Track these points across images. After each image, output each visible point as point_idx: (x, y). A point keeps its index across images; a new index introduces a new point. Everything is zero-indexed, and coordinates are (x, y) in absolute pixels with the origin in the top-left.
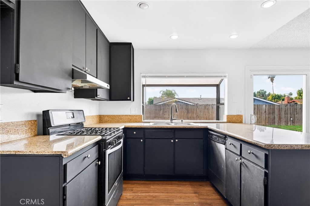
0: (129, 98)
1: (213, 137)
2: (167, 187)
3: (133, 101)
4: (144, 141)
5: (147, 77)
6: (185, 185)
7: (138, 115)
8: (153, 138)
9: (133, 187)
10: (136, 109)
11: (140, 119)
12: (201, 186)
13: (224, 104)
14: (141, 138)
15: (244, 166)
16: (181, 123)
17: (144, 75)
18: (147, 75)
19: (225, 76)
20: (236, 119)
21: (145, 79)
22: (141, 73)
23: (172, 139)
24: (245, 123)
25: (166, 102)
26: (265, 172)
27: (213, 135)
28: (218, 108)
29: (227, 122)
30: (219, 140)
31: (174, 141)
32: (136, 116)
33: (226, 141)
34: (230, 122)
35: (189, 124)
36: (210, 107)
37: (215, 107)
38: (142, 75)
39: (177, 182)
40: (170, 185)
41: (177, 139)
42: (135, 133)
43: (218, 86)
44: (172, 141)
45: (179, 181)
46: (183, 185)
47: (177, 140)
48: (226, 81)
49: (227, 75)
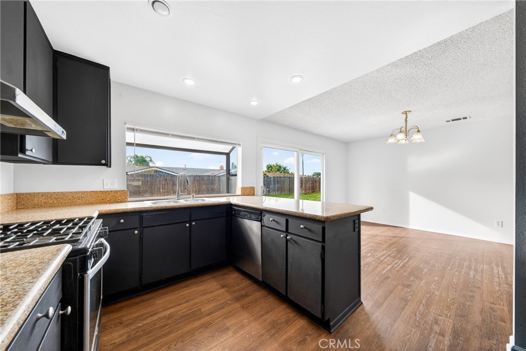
0: (103, 162)
1: (241, 214)
2: (182, 294)
3: (110, 167)
4: (141, 233)
5: (136, 130)
6: (206, 280)
7: (119, 191)
8: (157, 226)
9: (123, 316)
10: (116, 180)
11: (124, 197)
12: (225, 274)
13: (236, 175)
14: (135, 229)
15: (292, 243)
16: (192, 199)
17: (133, 127)
18: (136, 127)
19: (239, 145)
20: (249, 192)
21: (134, 134)
22: (126, 123)
23: (187, 222)
24: (257, 195)
25: (141, 171)
26: (322, 245)
27: (241, 211)
28: (228, 179)
29: (241, 195)
30: (251, 216)
31: (191, 225)
32: (116, 192)
33: (263, 218)
34: (244, 195)
35: (204, 200)
36: (217, 178)
37: (225, 178)
38: (126, 126)
39: (193, 280)
40: (186, 288)
41: (194, 221)
42: (122, 221)
43: (228, 155)
44: (188, 225)
45: (195, 277)
46: (203, 281)
47: (194, 223)
48: (239, 149)
49: (241, 143)
